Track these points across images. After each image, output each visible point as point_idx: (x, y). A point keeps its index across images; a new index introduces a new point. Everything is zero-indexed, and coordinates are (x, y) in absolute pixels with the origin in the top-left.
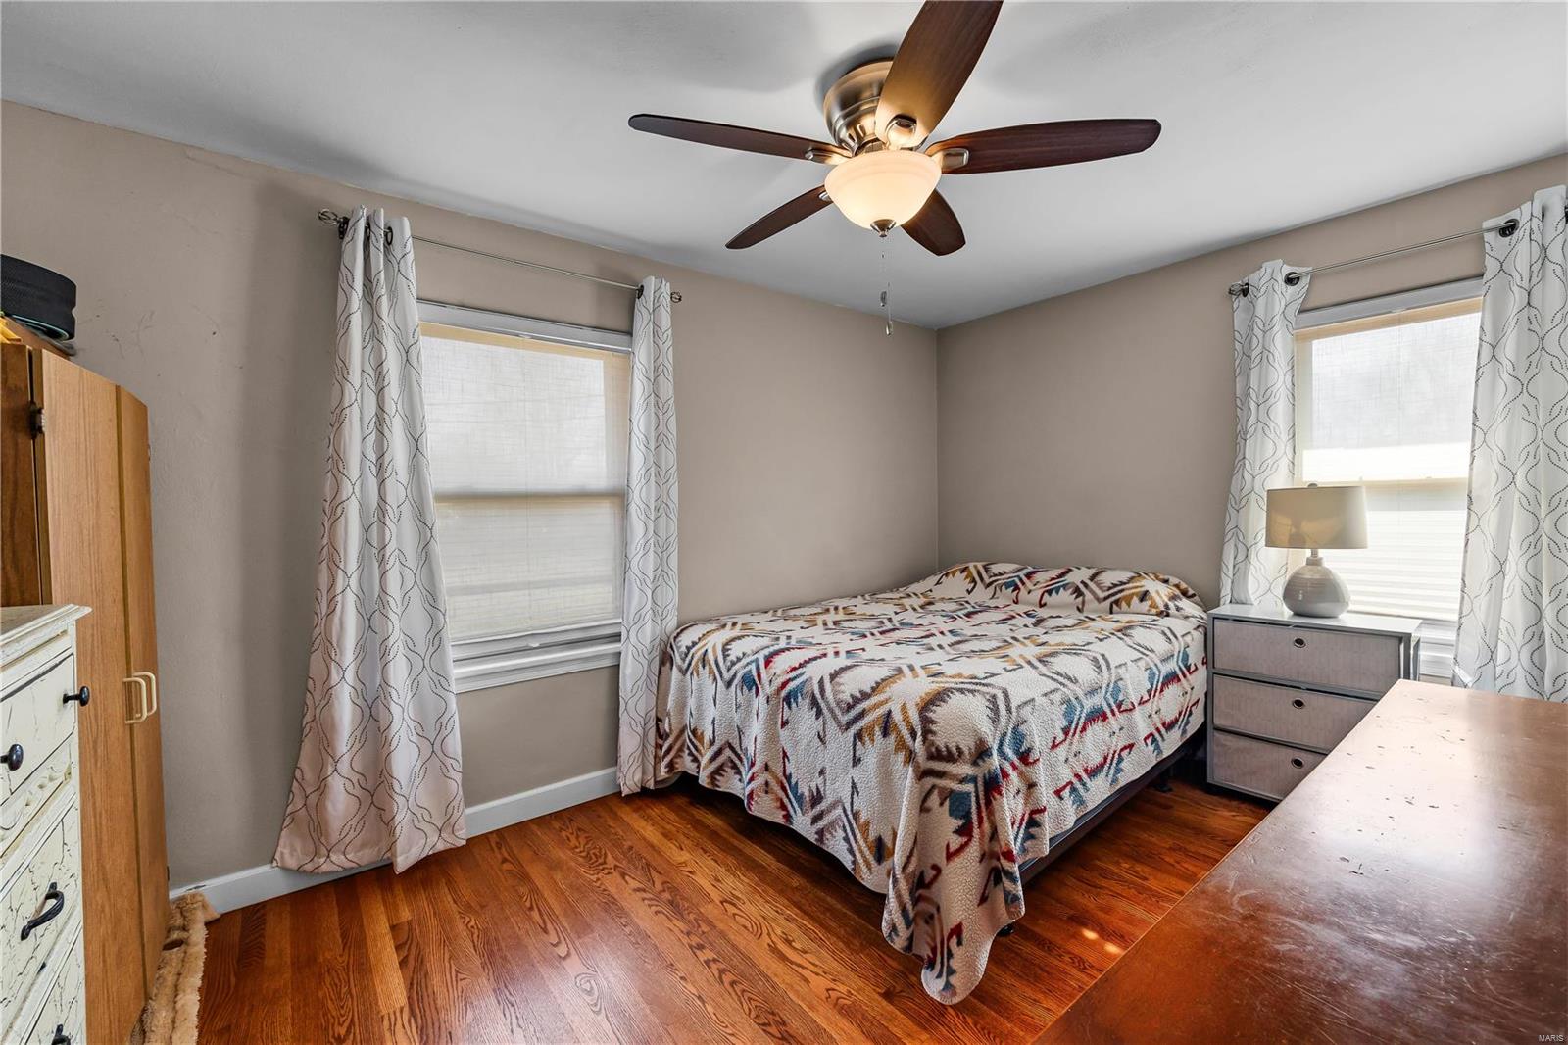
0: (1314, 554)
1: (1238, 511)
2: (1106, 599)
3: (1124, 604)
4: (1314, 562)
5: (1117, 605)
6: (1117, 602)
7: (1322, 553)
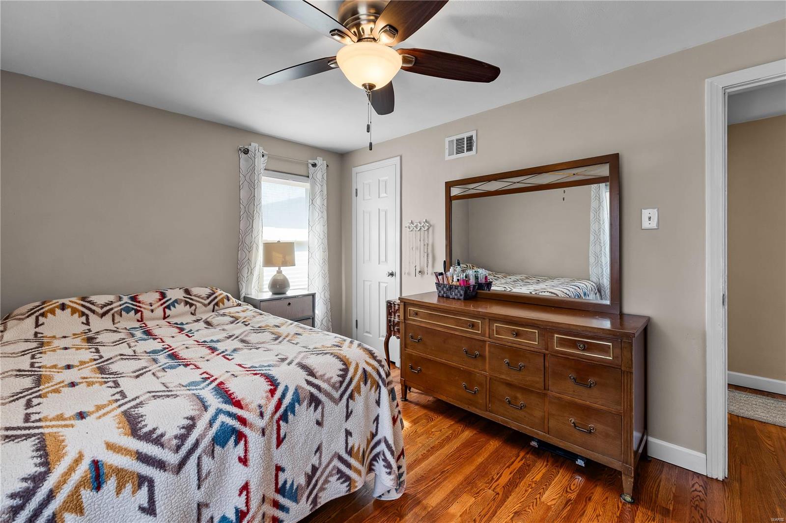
0: (279, 269)
1: (249, 252)
2: (209, 303)
3: (221, 304)
4: (279, 272)
5: (217, 306)
6: (217, 304)
7: (282, 268)
